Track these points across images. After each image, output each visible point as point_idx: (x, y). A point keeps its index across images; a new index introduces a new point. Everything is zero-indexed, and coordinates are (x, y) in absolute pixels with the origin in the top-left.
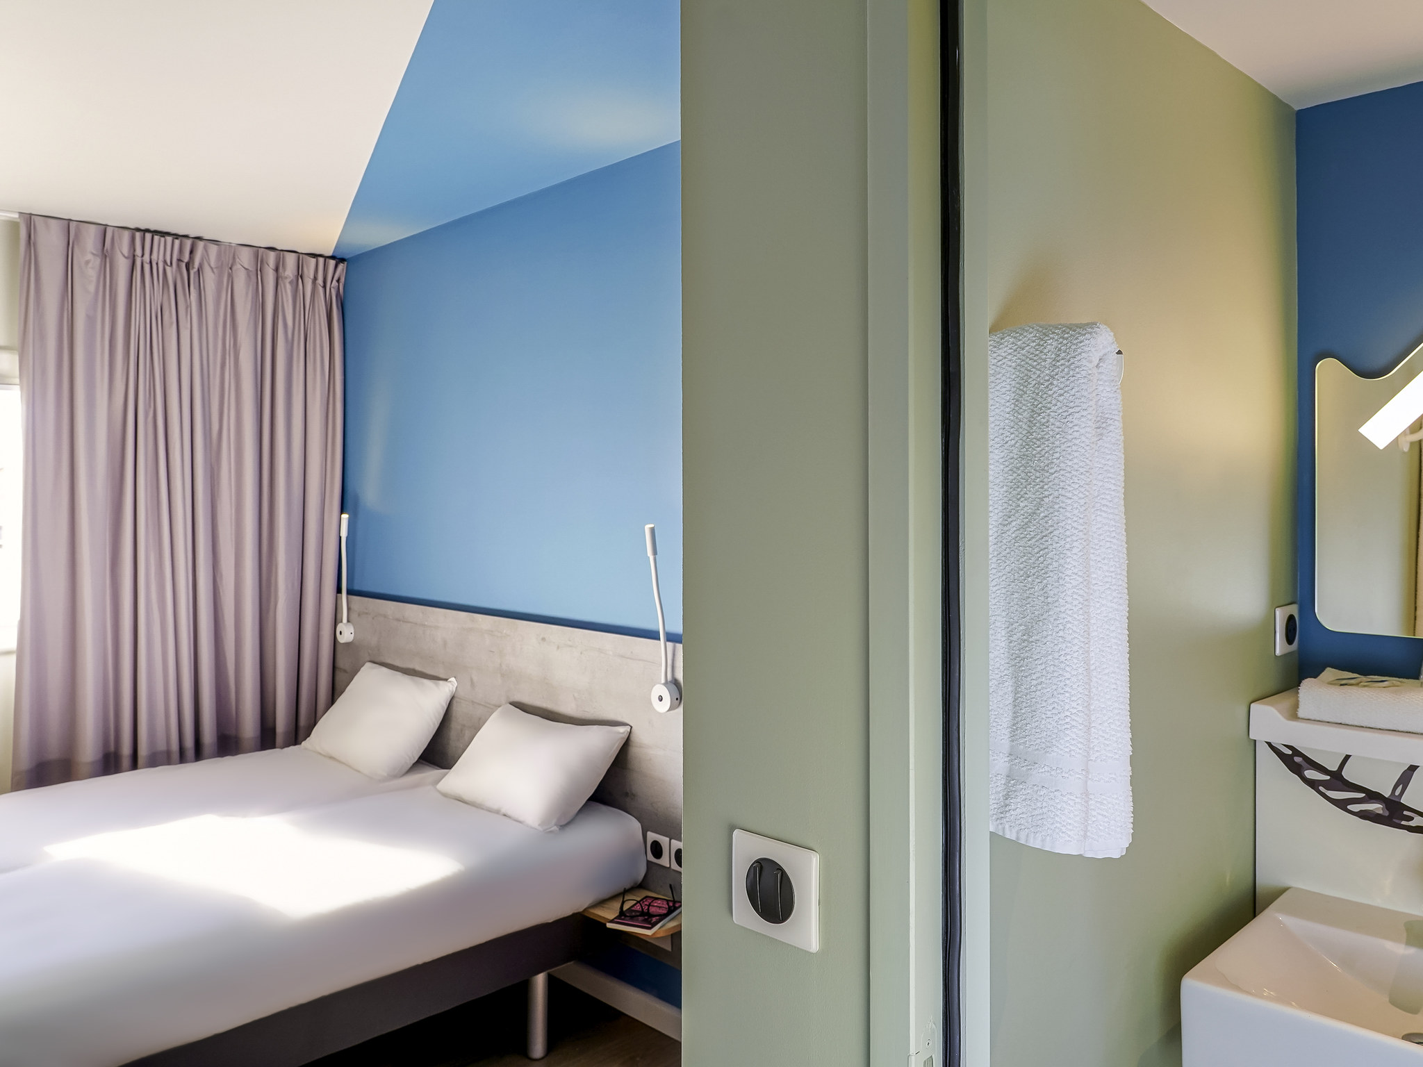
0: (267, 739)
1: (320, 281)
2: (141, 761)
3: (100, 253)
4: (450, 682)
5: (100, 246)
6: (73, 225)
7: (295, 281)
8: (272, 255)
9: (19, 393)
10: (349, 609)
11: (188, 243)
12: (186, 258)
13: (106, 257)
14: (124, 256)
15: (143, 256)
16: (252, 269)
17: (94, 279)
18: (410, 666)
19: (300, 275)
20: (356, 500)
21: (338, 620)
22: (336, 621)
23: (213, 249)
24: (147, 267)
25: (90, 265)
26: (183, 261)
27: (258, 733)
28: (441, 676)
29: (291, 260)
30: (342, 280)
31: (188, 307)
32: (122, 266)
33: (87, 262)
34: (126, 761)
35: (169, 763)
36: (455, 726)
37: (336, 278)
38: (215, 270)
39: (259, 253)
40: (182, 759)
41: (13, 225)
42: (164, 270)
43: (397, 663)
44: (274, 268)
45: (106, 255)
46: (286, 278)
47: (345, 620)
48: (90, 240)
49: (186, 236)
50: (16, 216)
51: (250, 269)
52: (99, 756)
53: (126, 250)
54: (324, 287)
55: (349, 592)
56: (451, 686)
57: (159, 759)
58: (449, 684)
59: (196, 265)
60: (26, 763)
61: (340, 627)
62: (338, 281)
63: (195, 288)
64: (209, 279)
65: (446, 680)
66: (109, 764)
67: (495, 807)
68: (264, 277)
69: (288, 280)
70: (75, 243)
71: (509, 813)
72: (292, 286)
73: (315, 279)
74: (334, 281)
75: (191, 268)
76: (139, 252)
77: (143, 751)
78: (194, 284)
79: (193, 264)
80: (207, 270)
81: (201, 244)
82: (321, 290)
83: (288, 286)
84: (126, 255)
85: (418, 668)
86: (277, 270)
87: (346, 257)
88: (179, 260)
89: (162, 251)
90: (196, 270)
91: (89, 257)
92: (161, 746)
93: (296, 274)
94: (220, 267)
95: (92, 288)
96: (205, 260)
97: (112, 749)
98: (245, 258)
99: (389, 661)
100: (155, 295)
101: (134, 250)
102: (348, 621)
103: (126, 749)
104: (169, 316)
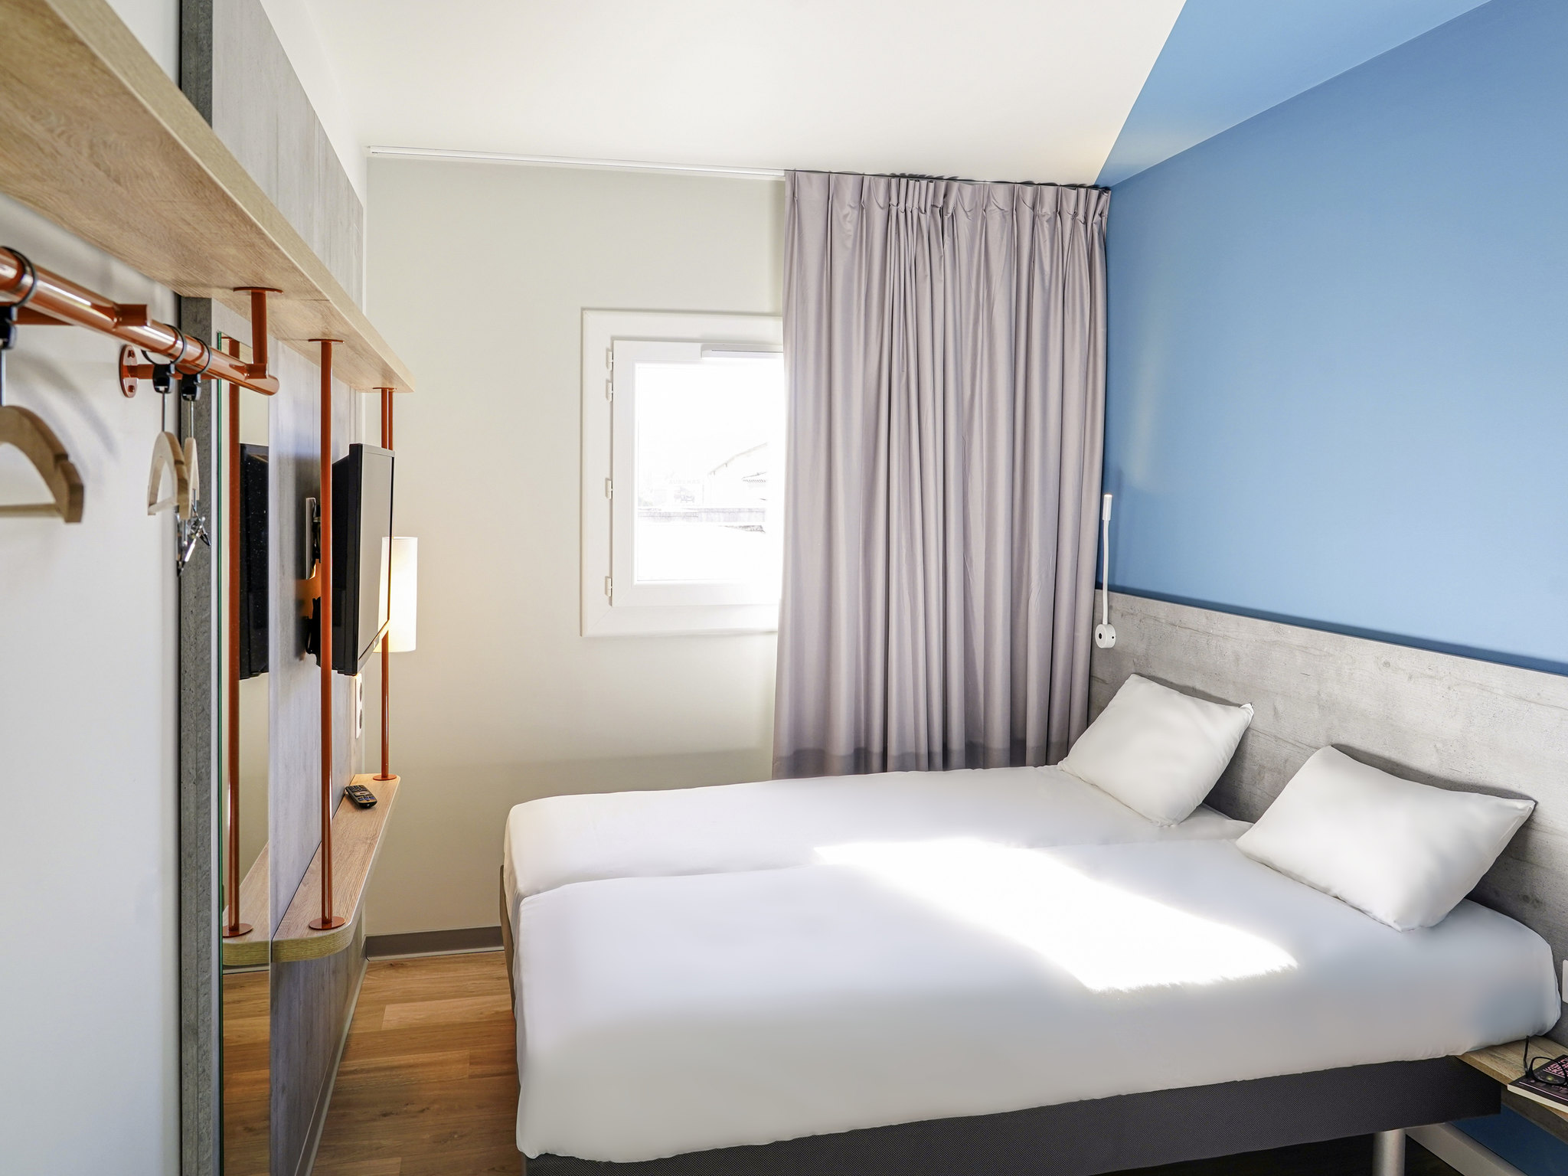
0: (1017, 756)
1: (1081, 217)
2: (891, 763)
3: (857, 204)
4: (1244, 708)
5: (857, 198)
6: (833, 177)
7: (1053, 220)
8: (1029, 189)
9: (783, 360)
10: (1110, 608)
11: (943, 184)
12: (940, 204)
13: (863, 208)
14: (880, 207)
15: (898, 205)
16: (1007, 209)
17: (852, 233)
18: (1189, 683)
19: (1058, 212)
20: (1120, 474)
21: (1096, 621)
22: (1094, 622)
23: (968, 189)
24: (902, 216)
25: (848, 219)
26: (937, 207)
27: (1008, 745)
28: (1231, 699)
29: (1049, 194)
30: (1106, 213)
31: (942, 257)
32: (878, 216)
33: (846, 216)
34: (876, 761)
35: (918, 769)
36: (1249, 766)
37: (1099, 211)
38: (969, 214)
39: (1015, 188)
40: (931, 767)
41: (778, 185)
42: (919, 218)
43: (1171, 677)
44: (1031, 206)
45: (862, 207)
46: (1044, 216)
47: (1105, 621)
48: (848, 191)
49: (940, 178)
50: (782, 173)
51: (1006, 209)
52: (852, 751)
53: (881, 200)
54: (1086, 223)
55: (1111, 589)
56: (1246, 714)
57: (908, 763)
58: (1243, 711)
59: (950, 211)
60: (785, 751)
61: (1099, 629)
62: (1101, 215)
63: (949, 236)
64: (963, 223)
65: (1239, 706)
66: (861, 762)
67: (1323, 884)
68: (1020, 218)
69: (1046, 218)
70: (835, 196)
71: (1344, 895)
72: (1050, 225)
73: (1076, 214)
74: (1097, 215)
75: (944, 213)
76: (894, 201)
77: (893, 750)
78: (948, 230)
79: (947, 208)
80: (961, 213)
81: (955, 185)
82: (1082, 227)
83: (1046, 225)
84: (882, 206)
85: (1199, 686)
86: (1033, 208)
87: (1110, 185)
88: (933, 206)
89: (918, 196)
90: (950, 215)
91: (847, 210)
92: (910, 748)
93: (1055, 210)
94: (973, 210)
95: (849, 244)
96: (958, 203)
97: (863, 745)
98: (1001, 195)
99: (1161, 675)
100: (909, 245)
101: (890, 199)
102: (1109, 623)
103: (876, 747)
104: (923, 270)
